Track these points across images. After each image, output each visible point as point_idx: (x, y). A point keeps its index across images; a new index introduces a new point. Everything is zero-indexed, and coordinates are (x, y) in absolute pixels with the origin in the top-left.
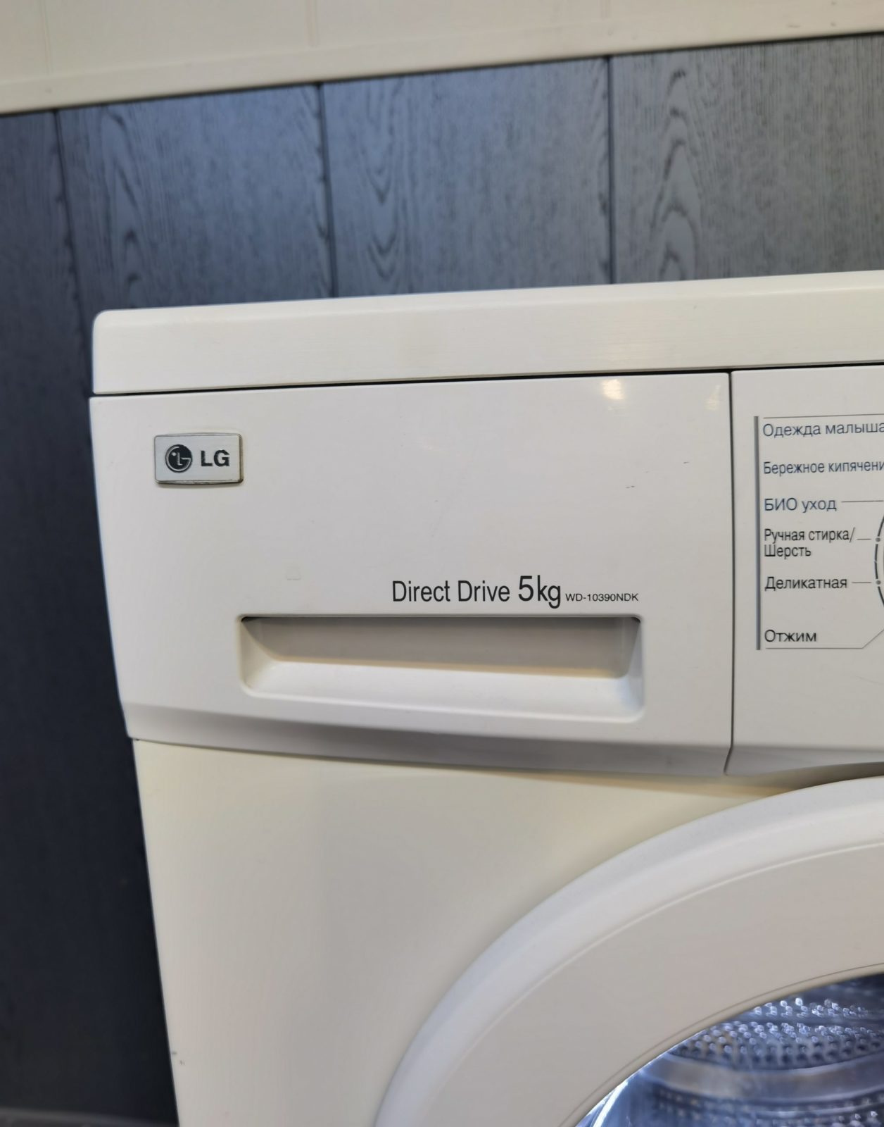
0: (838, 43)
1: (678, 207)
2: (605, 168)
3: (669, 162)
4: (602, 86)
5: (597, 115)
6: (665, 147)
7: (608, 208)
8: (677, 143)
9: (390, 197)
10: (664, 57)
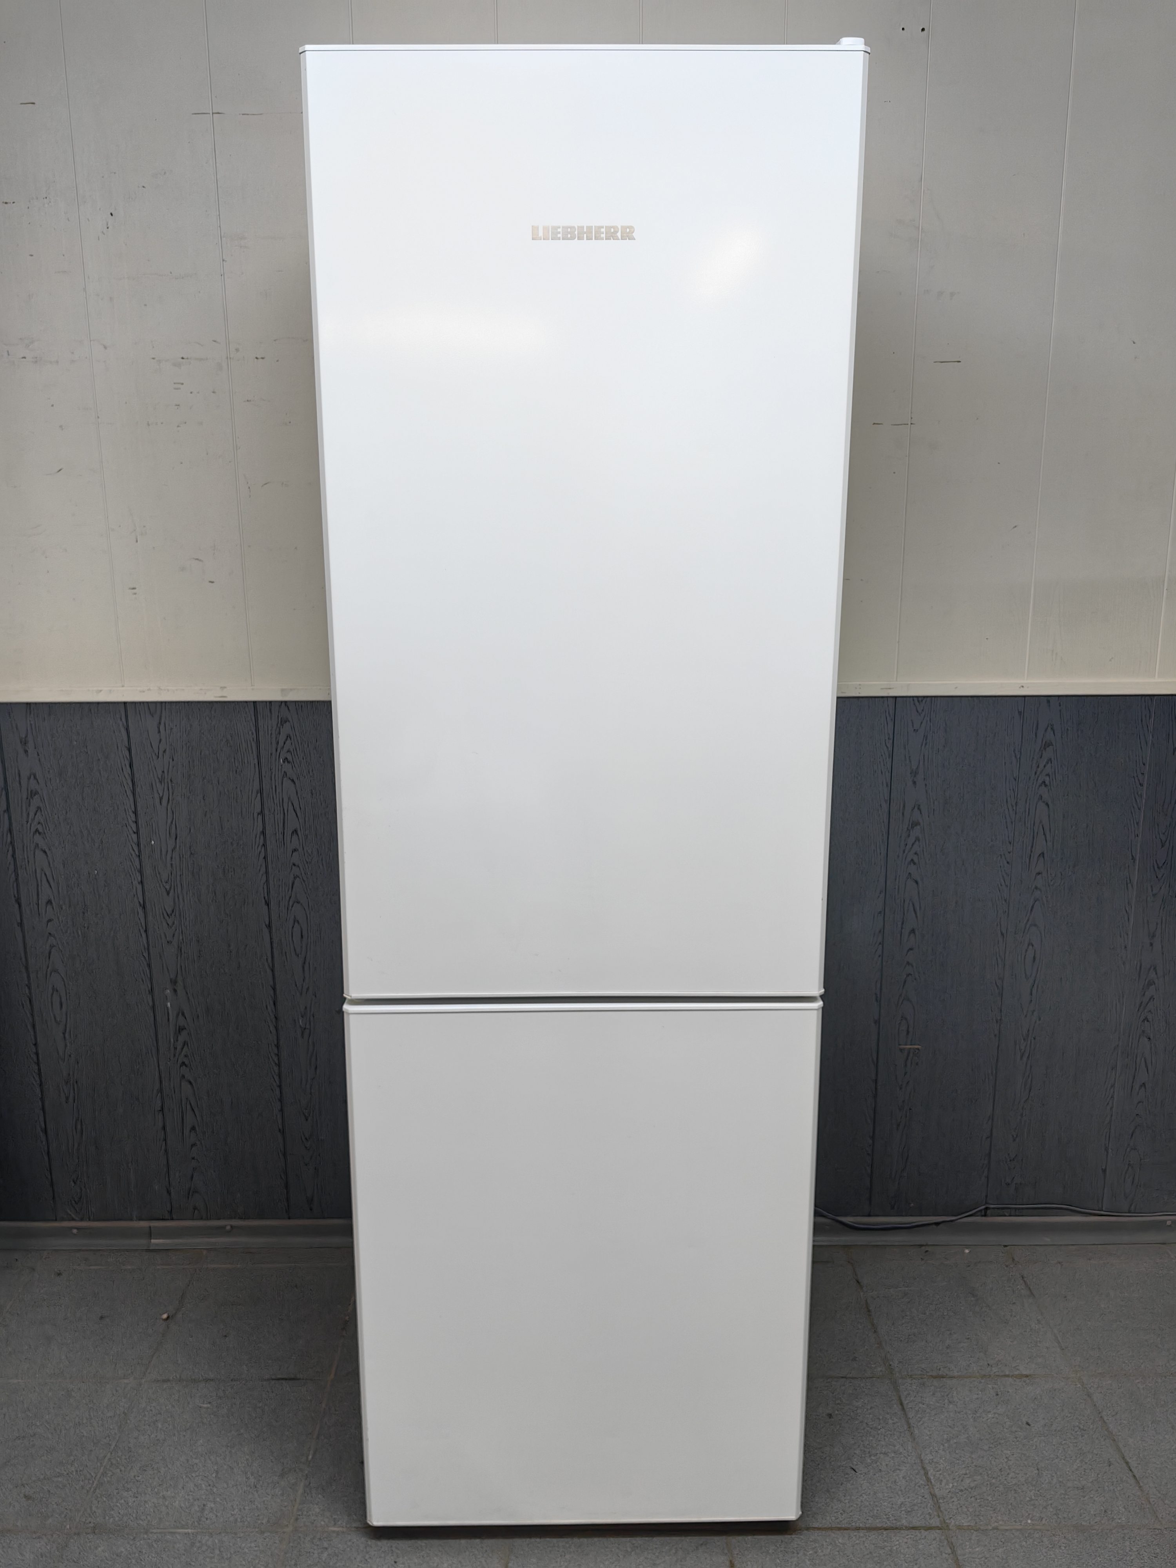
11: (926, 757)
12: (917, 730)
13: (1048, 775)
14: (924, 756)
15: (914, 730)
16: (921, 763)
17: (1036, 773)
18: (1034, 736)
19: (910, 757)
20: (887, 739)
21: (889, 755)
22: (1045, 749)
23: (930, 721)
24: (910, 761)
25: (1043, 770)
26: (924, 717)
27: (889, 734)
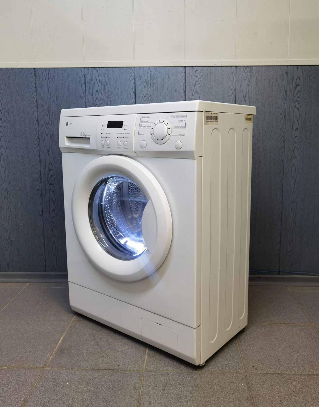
0: (223, 67)
1: (197, 92)
2: (184, 85)
3: (195, 84)
4: (184, 71)
5: (183, 76)
6: (195, 82)
7: (185, 91)
8: (196, 82)
9: (146, 87)
10: (195, 67)
11: (249, 91)
12: (245, 80)
13: (298, 97)
14: (248, 90)
15: (244, 79)
16: (247, 92)
17: (293, 97)
18: (292, 82)
19: (243, 90)
20: (233, 83)
21: (235, 90)
22: (297, 87)
23: (250, 76)
24: (243, 92)
25: (296, 95)
26: (248, 74)
27: (234, 81)
